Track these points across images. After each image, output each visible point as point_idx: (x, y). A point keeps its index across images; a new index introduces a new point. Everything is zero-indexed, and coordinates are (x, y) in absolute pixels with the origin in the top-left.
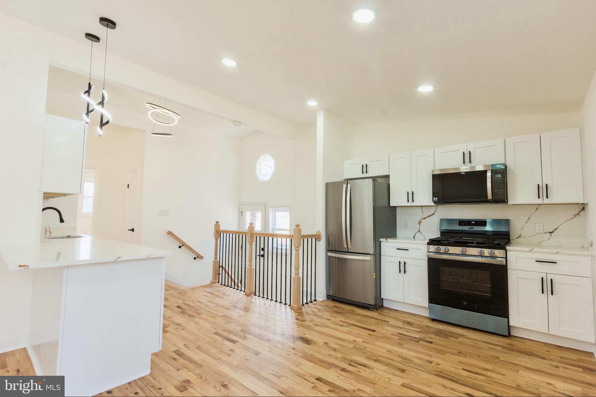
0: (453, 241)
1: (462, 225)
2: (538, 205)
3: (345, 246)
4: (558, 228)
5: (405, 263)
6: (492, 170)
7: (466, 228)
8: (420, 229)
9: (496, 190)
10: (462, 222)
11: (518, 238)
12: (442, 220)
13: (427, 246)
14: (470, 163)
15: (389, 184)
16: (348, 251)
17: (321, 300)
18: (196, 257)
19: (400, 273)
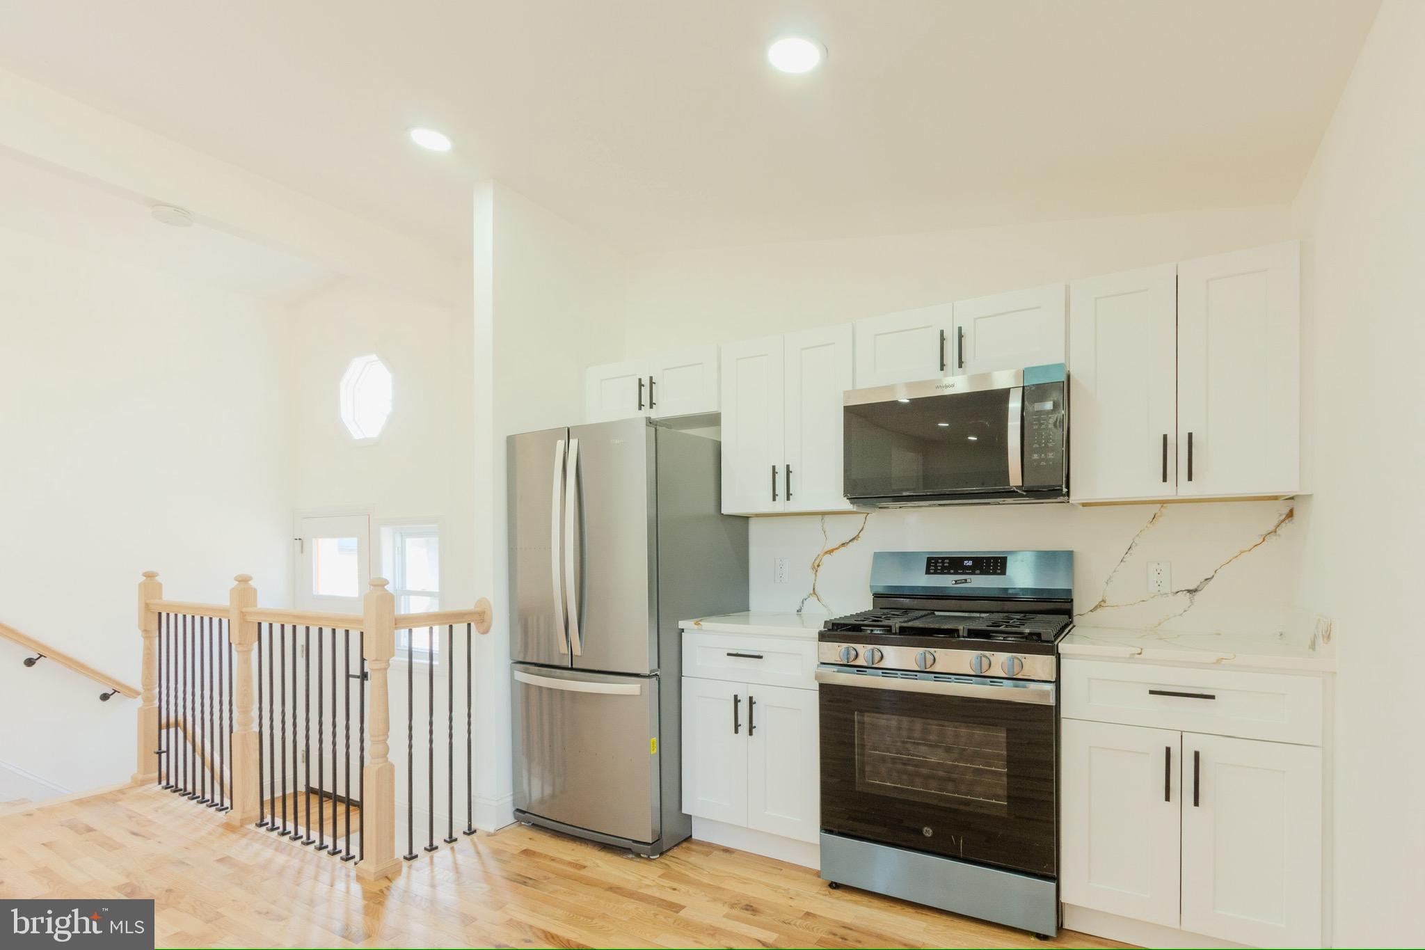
0: (897, 626)
1: (935, 573)
2: (1159, 506)
3: (564, 649)
4: (1213, 576)
5: (751, 702)
6: (1023, 387)
7: (946, 581)
8: (816, 585)
9: (1036, 456)
10: (937, 564)
11: (1096, 608)
12: (878, 556)
13: (816, 642)
14: (960, 366)
15: (720, 442)
16: (574, 666)
17: (492, 829)
18: (110, 692)
19: (736, 732)
